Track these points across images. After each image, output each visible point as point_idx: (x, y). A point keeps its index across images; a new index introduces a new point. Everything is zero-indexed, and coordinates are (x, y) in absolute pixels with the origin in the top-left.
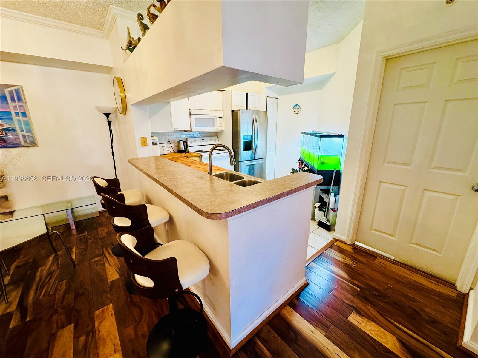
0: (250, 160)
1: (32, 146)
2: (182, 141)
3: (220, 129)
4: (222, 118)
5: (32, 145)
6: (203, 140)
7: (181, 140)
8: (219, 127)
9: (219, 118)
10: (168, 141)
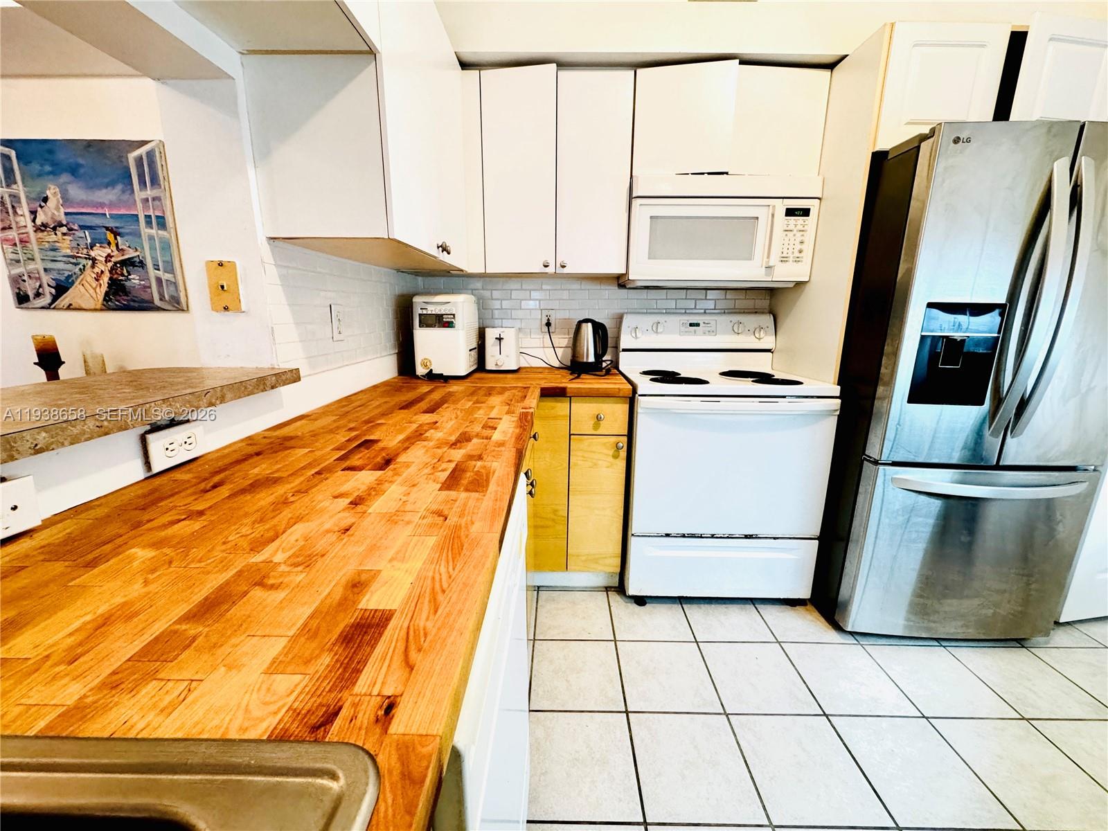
0: (954, 461)
1: (175, 309)
2: (590, 325)
3: (784, 274)
4: (806, 212)
5: (174, 306)
6: (698, 325)
7: (587, 321)
8: (784, 260)
9: (790, 212)
10: (545, 321)
